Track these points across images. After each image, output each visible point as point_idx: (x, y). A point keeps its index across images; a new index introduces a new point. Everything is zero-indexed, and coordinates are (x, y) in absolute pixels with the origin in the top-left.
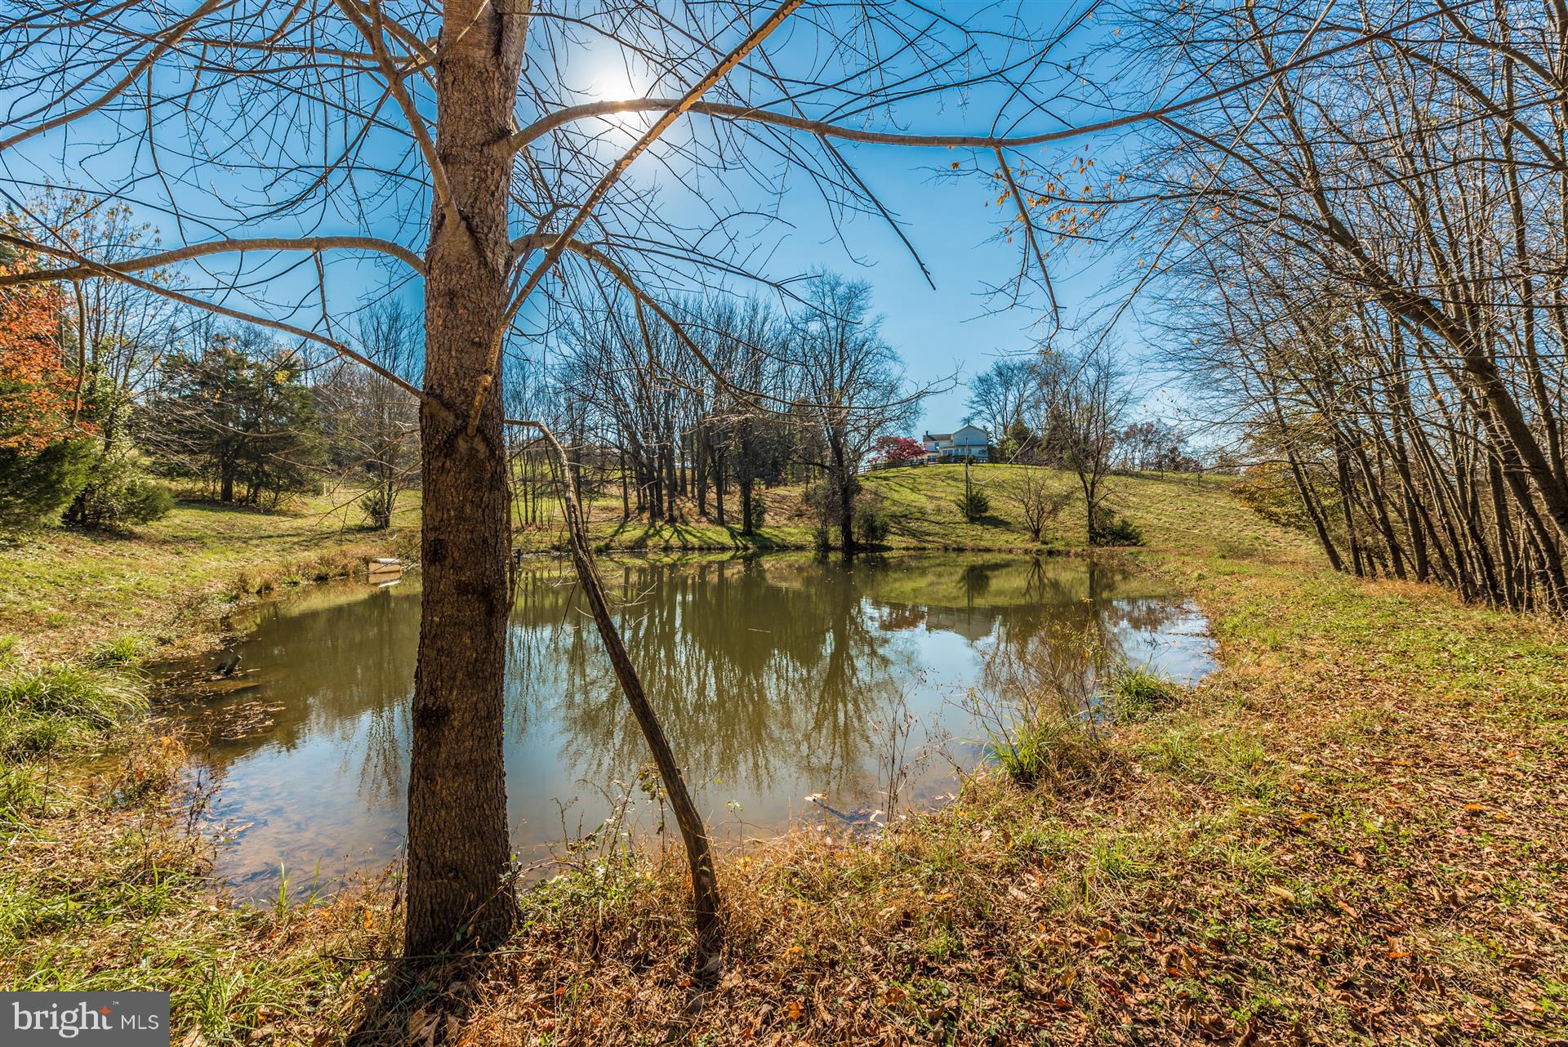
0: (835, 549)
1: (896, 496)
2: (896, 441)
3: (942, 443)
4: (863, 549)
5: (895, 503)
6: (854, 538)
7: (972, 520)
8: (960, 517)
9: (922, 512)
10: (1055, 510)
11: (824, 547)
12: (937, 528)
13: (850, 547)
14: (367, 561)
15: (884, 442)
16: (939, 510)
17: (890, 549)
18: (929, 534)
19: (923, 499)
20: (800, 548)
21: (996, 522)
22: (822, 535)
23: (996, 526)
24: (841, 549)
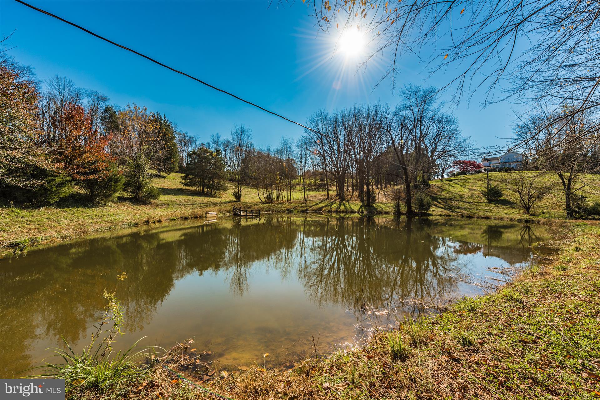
0: (403, 214)
1: (451, 189)
2: (464, 162)
3: (493, 162)
4: (417, 214)
5: (449, 192)
6: (413, 209)
7: (490, 201)
8: (484, 200)
9: (462, 197)
10: (540, 197)
11: (398, 213)
12: (467, 205)
13: (410, 213)
14: (207, 213)
15: (457, 163)
16: (472, 196)
17: (432, 215)
18: (459, 208)
19: (466, 190)
20: (387, 213)
21: (506, 203)
22: (398, 206)
23: (504, 205)
24: (406, 214)
